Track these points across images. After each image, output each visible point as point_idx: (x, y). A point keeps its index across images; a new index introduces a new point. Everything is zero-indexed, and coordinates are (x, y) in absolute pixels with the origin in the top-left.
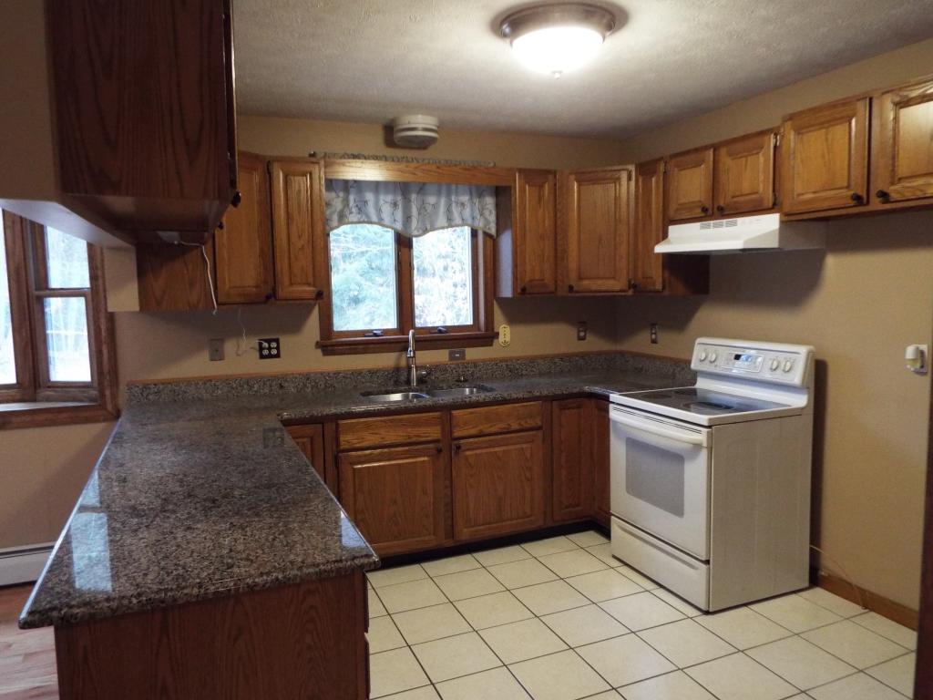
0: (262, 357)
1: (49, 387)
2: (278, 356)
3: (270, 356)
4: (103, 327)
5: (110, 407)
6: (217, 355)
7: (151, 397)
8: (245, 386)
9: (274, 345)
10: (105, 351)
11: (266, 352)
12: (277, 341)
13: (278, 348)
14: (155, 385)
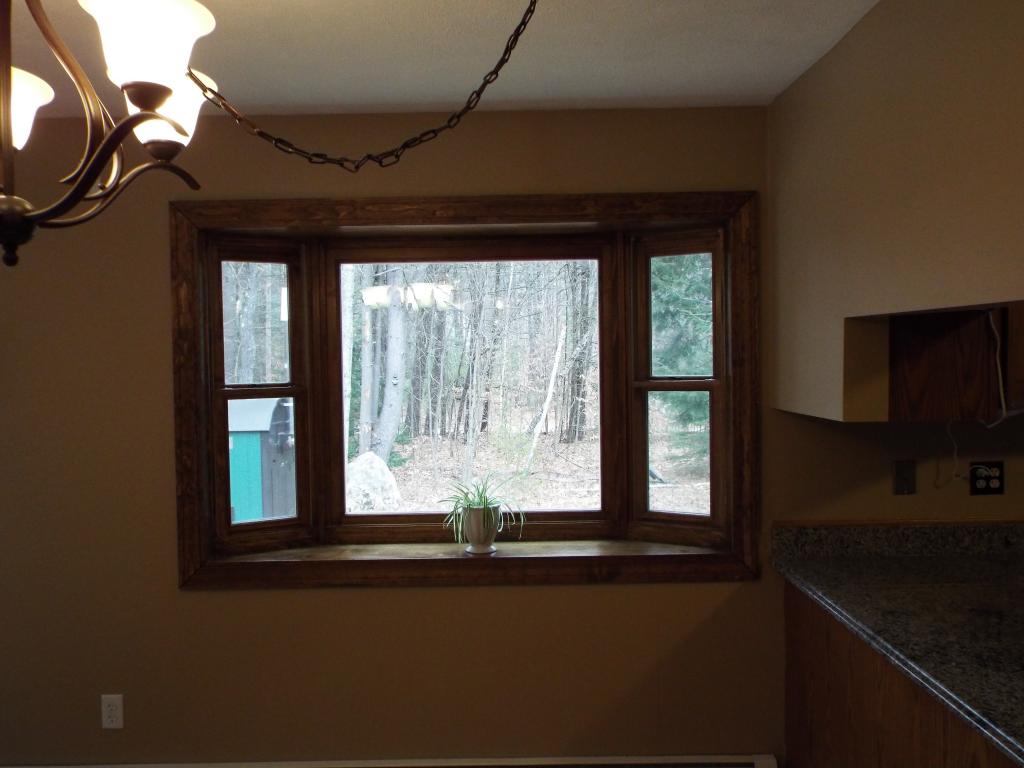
0: (975, 491)
1: (645, 520)
2: (1000, 491)
3: (988, 491)
4: (747, 438)
5: (748, 560)
6: (905, 484)
7: (807, 548)
8: (950, 539)
9: (996, 472)
10: (747, 472)
11: (981, 484)
12: (1000, 465)
13: (1001, 478)
14: (815, 529)
